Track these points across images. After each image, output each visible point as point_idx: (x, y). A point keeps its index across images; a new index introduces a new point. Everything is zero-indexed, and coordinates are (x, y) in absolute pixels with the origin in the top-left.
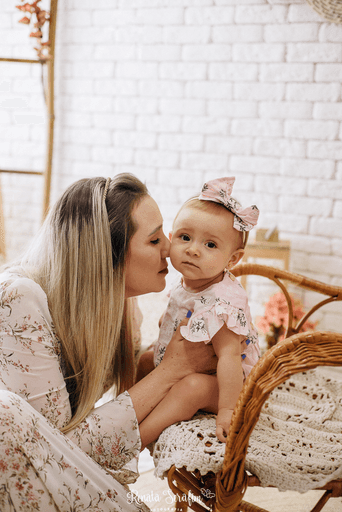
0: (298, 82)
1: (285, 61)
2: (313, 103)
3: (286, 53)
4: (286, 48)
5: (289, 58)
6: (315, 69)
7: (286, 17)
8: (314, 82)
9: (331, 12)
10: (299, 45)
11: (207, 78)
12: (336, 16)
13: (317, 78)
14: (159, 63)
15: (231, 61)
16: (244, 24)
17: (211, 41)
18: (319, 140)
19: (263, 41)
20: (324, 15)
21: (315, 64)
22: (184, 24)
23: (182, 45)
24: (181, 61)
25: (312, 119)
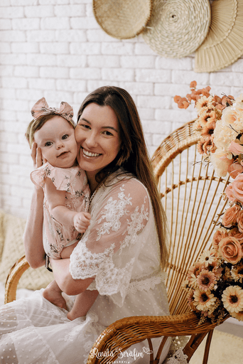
0: (144, 95)
1: (135, 81)
2: (154, 109)
3: (135, 76)
4: (135, 72)
5: (137, 79)
6: (154, 87)
7: (133, 52)
8: (154, 95)
9: (161, 50)
10: (143, 71)
12: (164, 52)
13: (156, 93)
14: (56, 79)
16: (107, 55)
17: (87, 66)
18: (159, 134)
20: (156, 51)
21: (154, 83)
22: (69, 53)
23: (69, 68)
24: (69, 78)
25: (154, 120)
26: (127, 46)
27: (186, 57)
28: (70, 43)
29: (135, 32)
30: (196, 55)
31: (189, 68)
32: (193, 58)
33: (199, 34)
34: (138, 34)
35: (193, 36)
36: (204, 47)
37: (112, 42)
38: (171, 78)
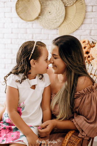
3: (33, 37)
4: (33, 35)
7: (32, 27)
9: (44, 26)
10: (36, 35)
11: (11, 43)
12: (46, 27)
15: (18, 38)
16: (21, 28)
17: (12, 33)
19: (26, 33)
22: (4, 28)
23: (4, 34)
24: (4, 38)
26: (30, 24)
27: (54, 29)
28: (4, 23)
29: (34, 19)
30: (59, 28)
31: (56, 34)
32: (58, 29)
33: (61, 20)
34: (35, 19)
35: (58, 20)
36: (63, 25)
37: (23, 23)
38: (48, 38)
